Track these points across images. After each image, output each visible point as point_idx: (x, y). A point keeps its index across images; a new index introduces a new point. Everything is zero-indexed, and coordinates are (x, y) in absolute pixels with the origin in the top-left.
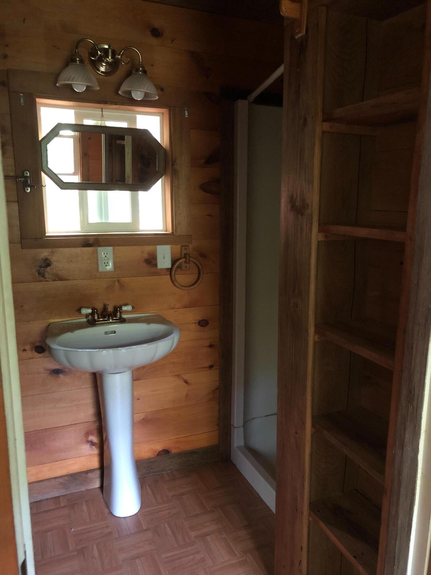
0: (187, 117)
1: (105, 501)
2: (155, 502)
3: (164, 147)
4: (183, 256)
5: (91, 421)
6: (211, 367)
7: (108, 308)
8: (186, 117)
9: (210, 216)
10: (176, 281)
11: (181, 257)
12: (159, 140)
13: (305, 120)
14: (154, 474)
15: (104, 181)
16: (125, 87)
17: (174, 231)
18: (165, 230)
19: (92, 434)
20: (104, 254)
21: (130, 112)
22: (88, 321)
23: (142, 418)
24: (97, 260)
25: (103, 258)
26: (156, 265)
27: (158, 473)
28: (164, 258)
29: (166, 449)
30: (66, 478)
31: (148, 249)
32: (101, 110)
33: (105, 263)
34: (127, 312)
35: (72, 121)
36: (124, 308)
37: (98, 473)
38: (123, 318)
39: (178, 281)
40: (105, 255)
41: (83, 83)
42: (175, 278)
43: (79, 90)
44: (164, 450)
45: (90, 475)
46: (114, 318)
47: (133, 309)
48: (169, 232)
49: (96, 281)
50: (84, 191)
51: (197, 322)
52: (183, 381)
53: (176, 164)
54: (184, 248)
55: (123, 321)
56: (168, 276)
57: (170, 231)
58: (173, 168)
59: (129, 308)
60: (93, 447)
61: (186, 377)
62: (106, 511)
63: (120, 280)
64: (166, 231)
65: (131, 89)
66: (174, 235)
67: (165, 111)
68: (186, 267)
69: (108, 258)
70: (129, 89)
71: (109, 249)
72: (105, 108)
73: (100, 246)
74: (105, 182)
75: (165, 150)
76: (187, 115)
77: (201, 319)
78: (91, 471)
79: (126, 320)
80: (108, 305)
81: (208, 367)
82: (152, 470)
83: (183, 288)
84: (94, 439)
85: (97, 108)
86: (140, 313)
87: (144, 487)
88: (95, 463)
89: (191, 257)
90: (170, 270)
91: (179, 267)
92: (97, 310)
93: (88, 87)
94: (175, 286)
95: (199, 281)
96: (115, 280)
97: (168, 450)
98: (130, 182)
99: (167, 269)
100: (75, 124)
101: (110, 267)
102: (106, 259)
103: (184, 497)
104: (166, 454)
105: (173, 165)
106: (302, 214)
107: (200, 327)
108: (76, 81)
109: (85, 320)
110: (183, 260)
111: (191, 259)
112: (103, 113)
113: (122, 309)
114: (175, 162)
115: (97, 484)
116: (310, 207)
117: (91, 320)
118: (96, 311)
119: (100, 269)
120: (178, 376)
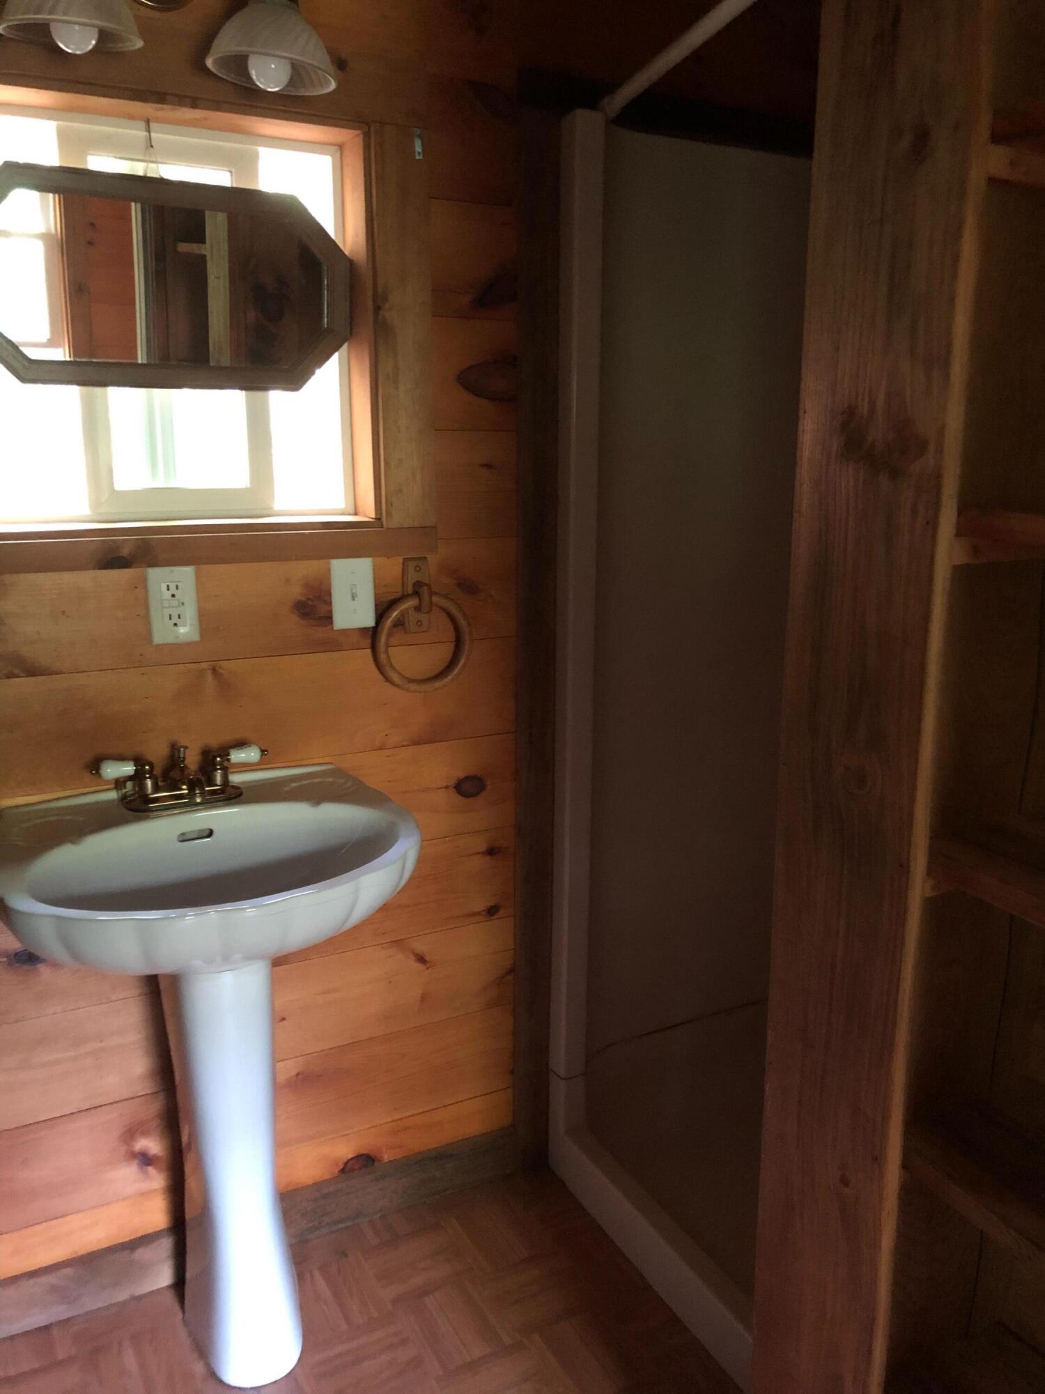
0: (421, 157)
1: (191, 1334)
2: (344, 1326)
3: (347, 253)
4: (410, 590)
5: (143, 1093)
6: (492, 911)
7: (184, 758)
8: (417, 157)
9: (488, 466)
10: (391, 666)
11: (405, 593)
12: (330, 228)
13: (922, 137)
14: (334, 1228)
15: (141, 358)
16: (225, 44)
17: (381, 514)
18: (352, 511)
19: (145, 1133)
20: (168, 589)
21: (239, 136)
22: (123, 799)
23: (293, 1073)
24: (147, 608)
25: (166, 600)
26: (329, 618)
27: (343, 1225)
28: (353, 597)
29: (366, 1152)
30: (68, 1271)
31: (304, 569)
32: (142, 124)
33: (170, 618)
34: (245, 767)
35: (49, 155)
36: (237, 756)
37: (166, 1246)
38: (233, 787)
39: (398, 668)
40: (170, 593)
41: (86, 21)
42: (389, 658)
43: (72, 47)
44: (358, 1157)
45: (142, 1254)
46: (207, 789)
47: (264, 757)
48: (365, 516)
49: (143, 674)
50: (98, 391)
51: (453, 782)
52: (412, 957)
53: (387, 306)
54: (411, 565)
55: (232, 795)
56: (366, 650)
57: (368, 512)
58: (380, 317)
59: (250, 755)
60: (151, 1170)
61: (420, 947)
62: (199, 1368)
63: (220, 667)
64: (356, 514)
65: (249, 49)
66: (382, 527)
67: (349, 136)
68: (419, 623)
69: (181, 601)
70: (244, 49)
71: (185, 575)
72: (158, 120)
73: (154, 564)
74: (145, 362)
75: (351, 263)
76: (419, 153)
77: (462, 775)
78: (147, 1240)
79: (241, 794)
80: (186, 748)
81: (484, 911)
82: (326, 1220)
83: (413, 687)
84: (153, 1145)
85: (131, 117)
86: (284, 765)
87: (307, 1276)
88: (156, 1215)
89: (436, 593)
90: (373, 634)
91: (399, 623)
92: (151, 764)
93: (104, 36)
94: (388, 679)
95: (457, 665)
96: (204, 670)
97: (372, 1154)
98: (226, 361)
99: (364, 631)
100: (60, 167)
101: (187, 631)
102: (174, 602)
103: (428, 1300)
104: (366, 1166)
105: (377, 309)
106: (895, 474)
107: (460, 797)
108: (65, 14)
109: (113, 795)
110: (411, 603)
111: (435, 599)
112: (152, 134)
113: (229, 760)
114: (385, 299)
115: (164, 1277)
116: (932, 447)
117: (133, 795)
118: (147, 767)
119: (158, 638)
120: (398, 943)
